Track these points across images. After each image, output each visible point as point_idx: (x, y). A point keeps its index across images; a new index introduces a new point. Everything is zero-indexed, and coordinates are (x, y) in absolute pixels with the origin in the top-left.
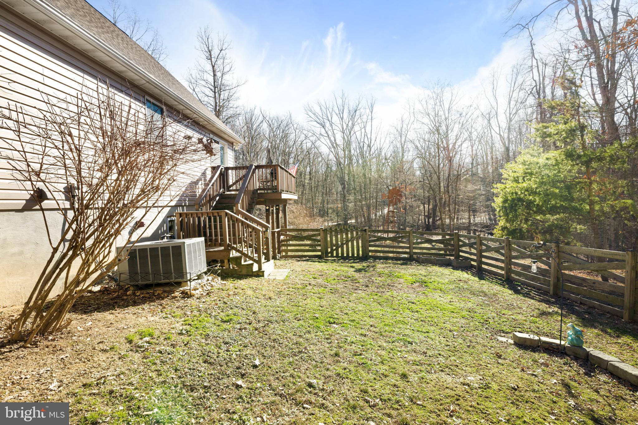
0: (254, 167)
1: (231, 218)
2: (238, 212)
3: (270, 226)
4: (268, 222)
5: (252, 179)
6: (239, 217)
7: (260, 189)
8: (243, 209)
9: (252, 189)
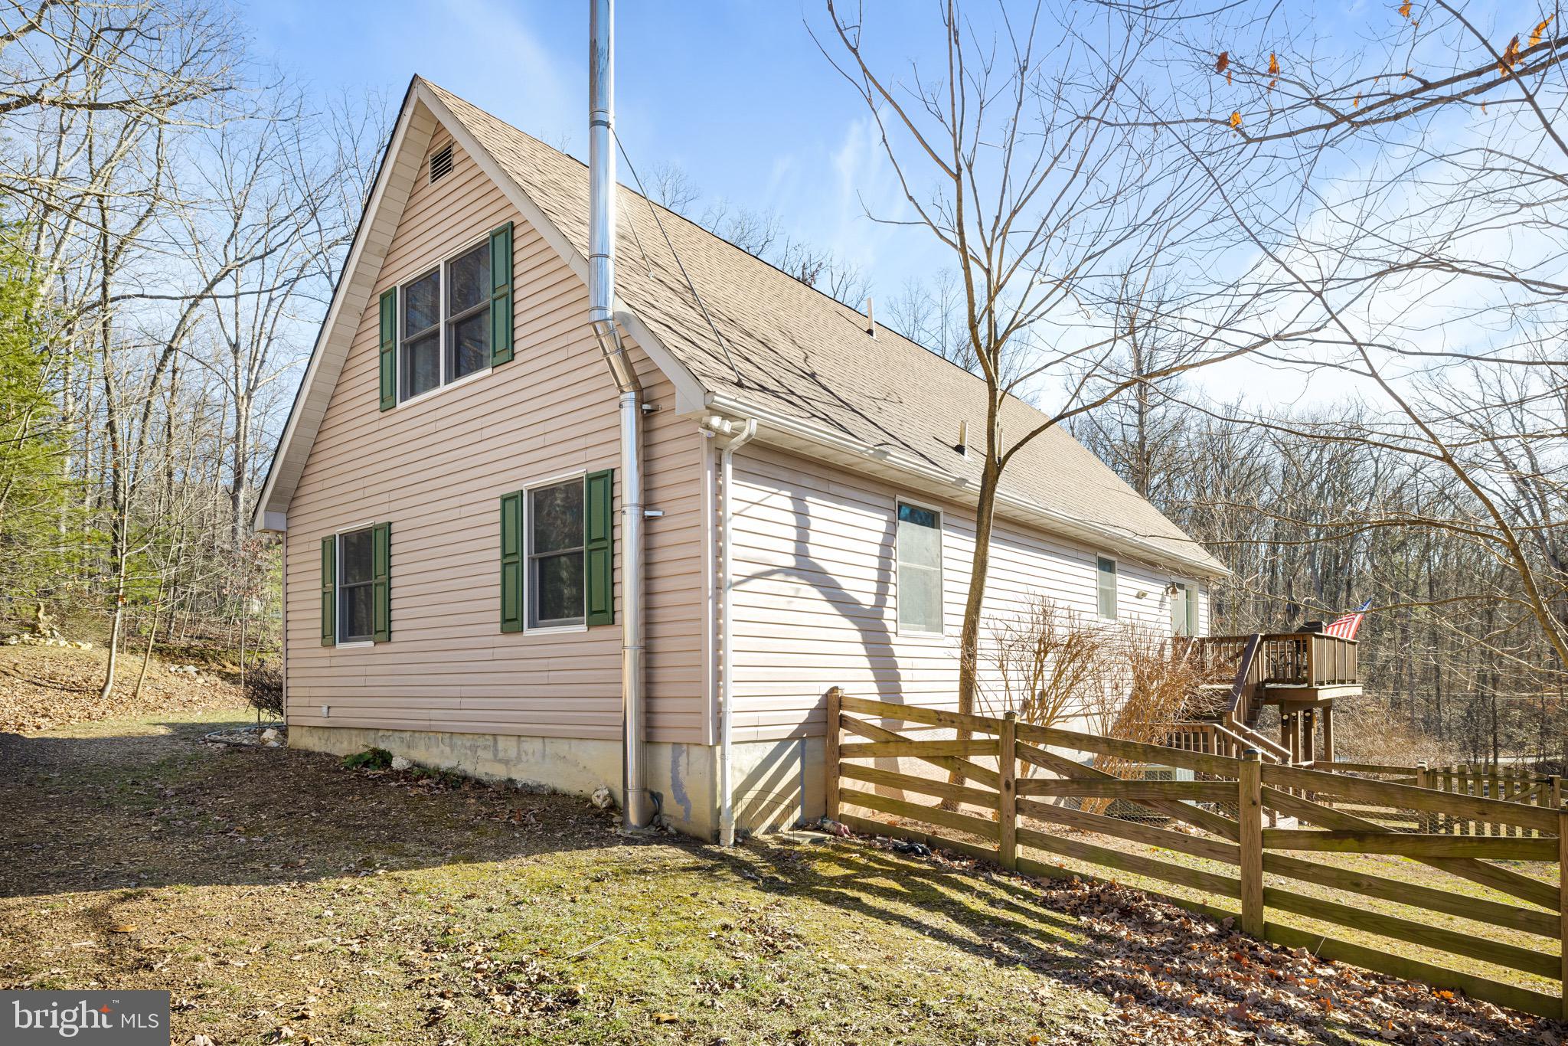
0: (1259, 639)
1: (1223, 737)
2: (1232, 726)
3: (1291, 753)
4: (1285, 744)
5: (1255, 663)
6: (1234, 734)
7: (1269, 681)
8: (1239, 720)
9: (1255, 682)
